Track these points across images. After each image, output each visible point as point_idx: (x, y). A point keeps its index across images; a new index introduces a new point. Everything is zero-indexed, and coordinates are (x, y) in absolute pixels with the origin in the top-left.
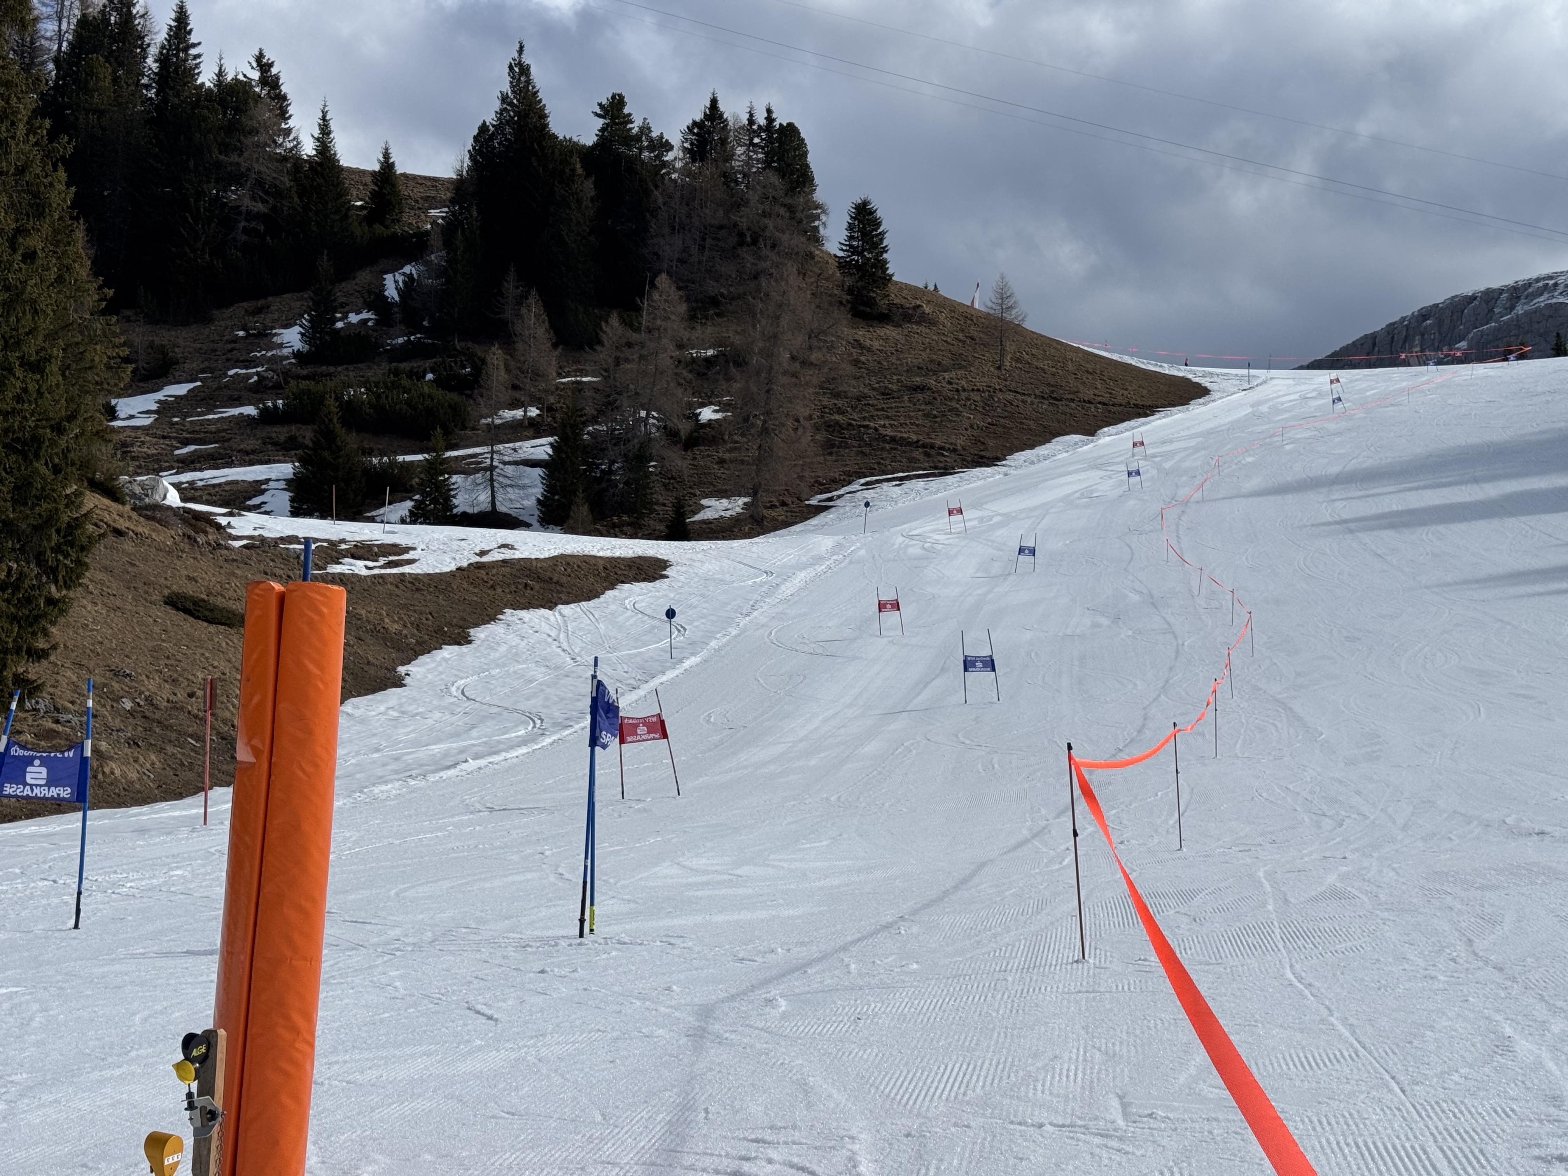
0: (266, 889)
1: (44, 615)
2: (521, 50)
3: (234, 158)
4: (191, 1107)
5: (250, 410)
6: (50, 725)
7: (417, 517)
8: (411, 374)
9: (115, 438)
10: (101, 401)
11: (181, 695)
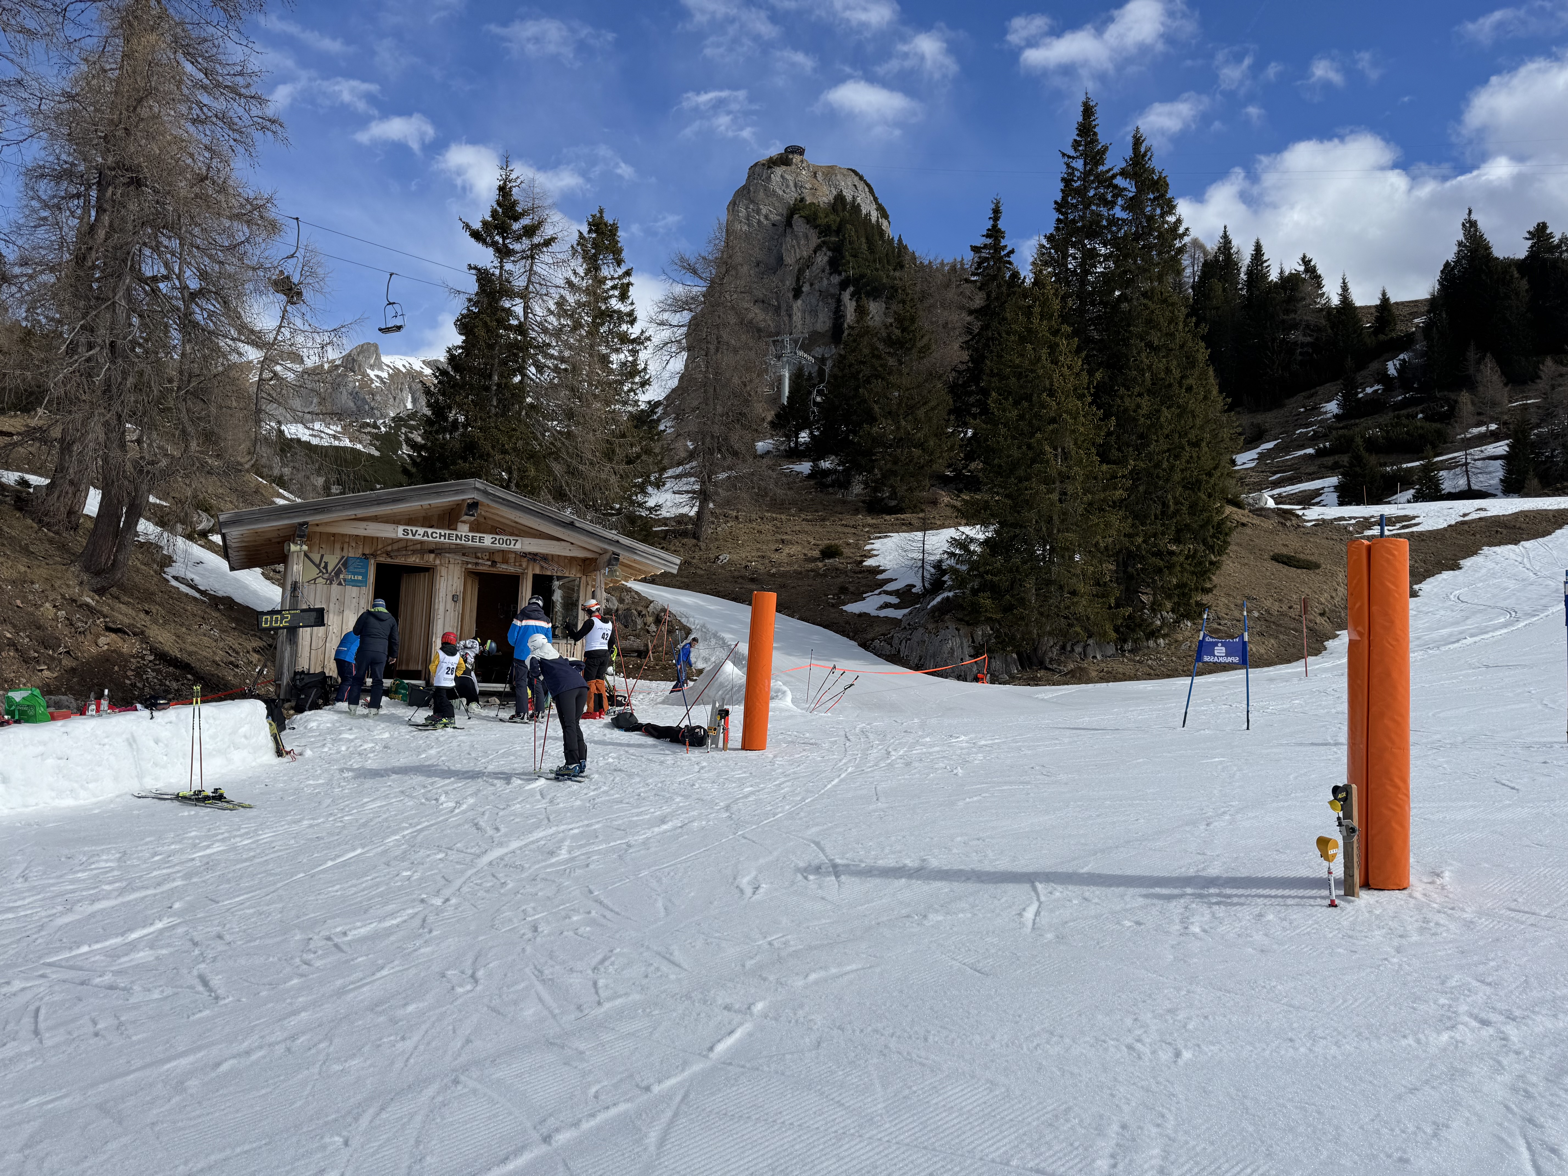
0: (1372, 710)
1: (1209, 570)
2: (1470, 212)
3: (1292, 316)
4: (1340, 825)
5: (1310, 451)
6: (1216, 626)
7: (1418, 498)
8: (1408, 416)
9: (1237, 475)
10: (1228, 457)
11: (1285, 608)
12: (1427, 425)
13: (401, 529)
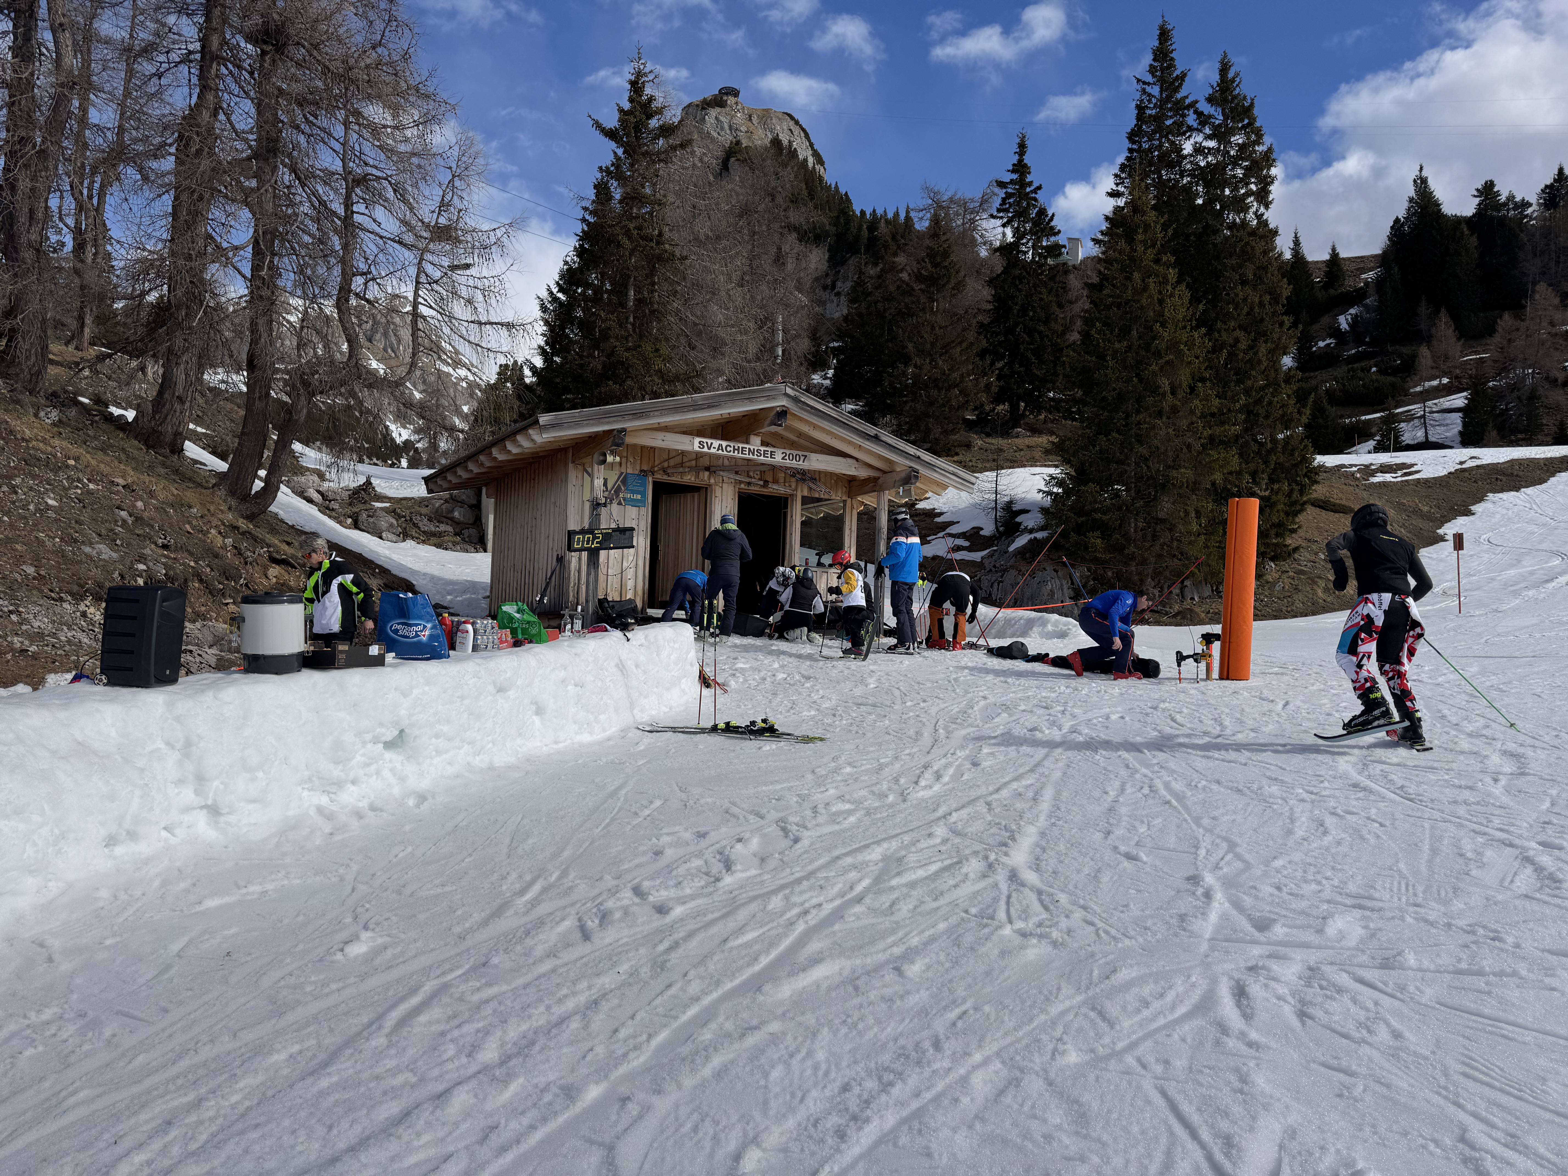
2: (1421, 169)
8: (1362, 370)
12: (1382, 378)
13: (697, 440)
